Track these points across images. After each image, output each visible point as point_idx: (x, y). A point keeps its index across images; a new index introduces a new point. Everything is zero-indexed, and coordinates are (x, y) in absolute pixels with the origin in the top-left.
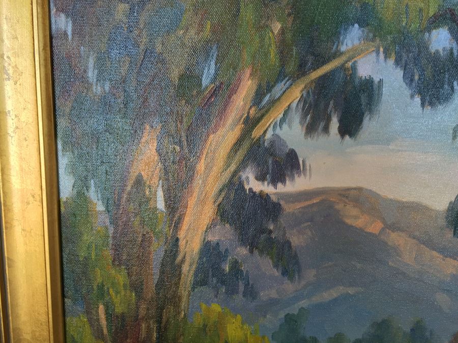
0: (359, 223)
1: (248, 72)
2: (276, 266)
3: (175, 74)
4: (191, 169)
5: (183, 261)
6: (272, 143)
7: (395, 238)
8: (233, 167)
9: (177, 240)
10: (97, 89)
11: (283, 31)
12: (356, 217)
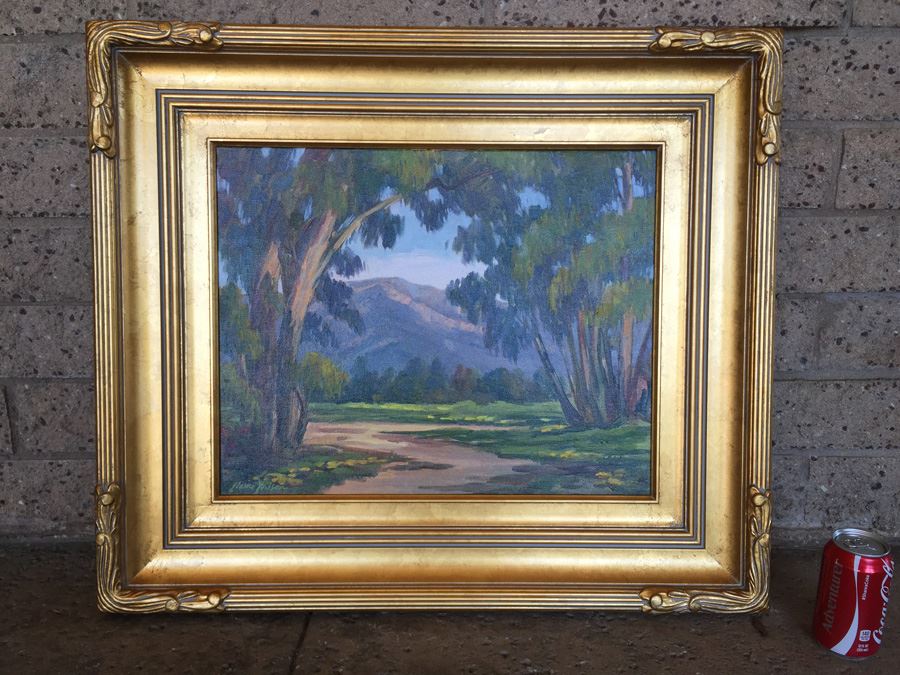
0: (398, 298)
1: (330, 212)
2: (350, 326)
3: (289, 213)
4: (299, 269)
5: (294, 325)
6: (345, 252)
7: (419, 308)
8: (323, 267)
9: (290, 312)
10: (243, 222)
11: (349, 189)
12: (395, 295)
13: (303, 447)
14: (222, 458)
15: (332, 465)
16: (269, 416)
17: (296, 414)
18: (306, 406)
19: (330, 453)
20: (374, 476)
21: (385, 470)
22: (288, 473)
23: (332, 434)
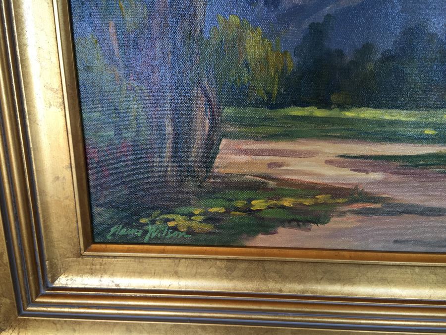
13: (215, 177)
14: (92, 190)
15: (258, 204)
16: (160, 127)
17: (204, 126)
18: (220, 114)
19: (256, 187)
20: (323, 223)
21: (343, 214)
22: (190, 215)
23: (261, 157)
